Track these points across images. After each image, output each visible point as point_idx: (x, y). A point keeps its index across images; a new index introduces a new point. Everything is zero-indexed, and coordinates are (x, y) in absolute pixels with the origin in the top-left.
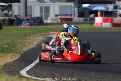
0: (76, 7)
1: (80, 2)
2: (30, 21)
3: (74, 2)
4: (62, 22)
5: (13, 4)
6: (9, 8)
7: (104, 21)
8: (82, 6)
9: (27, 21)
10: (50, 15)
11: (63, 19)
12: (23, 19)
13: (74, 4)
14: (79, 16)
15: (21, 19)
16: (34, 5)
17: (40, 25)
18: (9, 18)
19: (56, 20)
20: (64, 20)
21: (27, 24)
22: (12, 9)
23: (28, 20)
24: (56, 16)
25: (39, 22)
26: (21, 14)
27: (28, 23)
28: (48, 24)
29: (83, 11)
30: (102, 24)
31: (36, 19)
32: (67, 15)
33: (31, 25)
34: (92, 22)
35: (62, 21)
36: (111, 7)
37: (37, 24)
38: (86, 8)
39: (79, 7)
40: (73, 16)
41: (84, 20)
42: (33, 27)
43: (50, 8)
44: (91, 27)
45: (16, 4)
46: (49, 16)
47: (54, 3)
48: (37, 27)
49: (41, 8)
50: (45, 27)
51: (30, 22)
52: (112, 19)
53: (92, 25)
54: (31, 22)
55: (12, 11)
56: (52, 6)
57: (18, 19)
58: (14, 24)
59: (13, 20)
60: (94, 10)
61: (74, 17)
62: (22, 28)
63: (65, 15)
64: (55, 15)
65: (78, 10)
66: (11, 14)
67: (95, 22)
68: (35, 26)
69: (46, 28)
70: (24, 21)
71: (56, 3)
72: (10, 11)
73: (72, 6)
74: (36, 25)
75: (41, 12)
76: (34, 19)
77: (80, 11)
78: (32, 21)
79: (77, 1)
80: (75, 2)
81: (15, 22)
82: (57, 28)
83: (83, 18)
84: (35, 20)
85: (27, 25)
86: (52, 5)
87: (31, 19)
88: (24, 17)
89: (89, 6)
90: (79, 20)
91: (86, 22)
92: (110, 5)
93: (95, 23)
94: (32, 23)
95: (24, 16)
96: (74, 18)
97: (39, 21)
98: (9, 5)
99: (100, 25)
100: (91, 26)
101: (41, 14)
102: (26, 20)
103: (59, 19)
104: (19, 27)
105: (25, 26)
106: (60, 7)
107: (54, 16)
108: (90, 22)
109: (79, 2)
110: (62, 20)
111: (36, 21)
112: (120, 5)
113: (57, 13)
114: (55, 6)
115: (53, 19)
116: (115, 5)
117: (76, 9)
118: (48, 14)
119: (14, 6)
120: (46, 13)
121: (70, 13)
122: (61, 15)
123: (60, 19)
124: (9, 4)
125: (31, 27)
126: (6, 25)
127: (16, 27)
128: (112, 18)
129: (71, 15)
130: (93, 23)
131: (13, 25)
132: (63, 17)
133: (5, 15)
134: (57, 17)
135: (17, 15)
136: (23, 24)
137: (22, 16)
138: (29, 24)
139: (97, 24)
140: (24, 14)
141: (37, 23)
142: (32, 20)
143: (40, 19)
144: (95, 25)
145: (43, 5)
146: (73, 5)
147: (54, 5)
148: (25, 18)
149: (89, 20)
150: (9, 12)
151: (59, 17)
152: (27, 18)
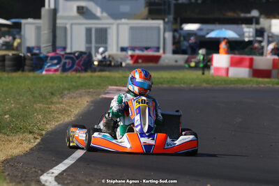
0: (169, 31)
1: (179, 20)
2: (63, 61)
3: (164, 20)
4: (135, 65)
5: (23, 21)
6: (14, 31)
7: (234, 63)
8: (182, 29)
9: (56, 61)
10: (109, 48)
11: (139, 57)
12: (47, 57)
13: (165, 23)
14: (175, 52)
15: (42, 55)
16: (72, 24)
17: (86, 71)
18: (14, 52)
19: (123, 60)
20: (140, 61)
21: (55, 68)
22: (22, 33)
23: (59, 59)
24: (123, 49)
25: (82, 65)
26: (43, 45)
27: (58, 66)
30: (227, 70)
31: (77, 57)
32: (147, 48)
33: (64, 70)
35: (136, 62)
36: (249, 32)
37: (79, 68)
38: (190, 33)
39: (177, 31)
40: (161, 51)
41: (186, 61)
42: (69, 74)
43: (109, 31)
44: (203, 76)
45: (30, 20)
47: (119, 21)
48: (78, 74)
49: (89, 31)
50: (97, 74)
51: (62, 63)
52: (251, 60)
53: (206, 72)
54: (65, 63)
55: (21, 38)
56: (114, 27)
57: (34, 57)
58: (26, 68)
59: (24, 58)
61: (164, 52)
62: (43, 76)
63: (142, 49)
64: (119, 50)
65: (174, 37)
66: (20, 44)
67: (212, 65)
68: (74, 73)
69: (100, 77)
70: (49, 58)
71: (123, 21)
72: (17, 36)
73: (159, 29)
74: (76, 70)
76: (72, 56)
78: (67, 61)
79: (171, 17)
80: (166, 20)
81: (27, 62)
82: (124, 77)
83: (185, 57)
84: (75, 58)
85: (56, 70)
86: (112, 24)
87: (66, 55)
88: (49, 52)
89: (200, 29)
90: (176, 61)
93: (212, 68)
94: (67, 67)
95: (50, 49)
96: (163, 56)
97: (83, 62)
98: (14, 23)
99: (223, 73)
100: (203, 74)
101: (88, 45)
102: (52, 58)
103: (130, 58)
104: (37, 73)
105: (51, 73)
106: (132, 29)
109: (175, 19)
111: (77, 61)
112: (270, 27)
113: (125, 44)
114: (120, 26)
116: (258, 27)
117: (169, 35)
118: (104, 45)
119: (26, 26)
120: (99, 43)
121: (155, 44)
122: (133, 49)
123: (132, 56)
124: (14, 20)
125: (65, 74)
126: (7, 69)
127: (31, 74)
128: (251, 57)
129: (158, 49)
131: (23, 71)
132: (138, 52)
133: (4, 47)
134: (124, 53)
135: (33, 48)
136: (46, 67)
137: (45, 50)
138: (60, 69)
139: (217, 69)
140: (50, 44)
141: (78, 65)
142: (67, 58)
143: (85, 56)
144: (212, 71)
145: (93, 24)
146: (162, 26)
147: (118, 25)
148: (51, 55)
150: (14, 39)
151: (130, 53)
152: (57, 54)
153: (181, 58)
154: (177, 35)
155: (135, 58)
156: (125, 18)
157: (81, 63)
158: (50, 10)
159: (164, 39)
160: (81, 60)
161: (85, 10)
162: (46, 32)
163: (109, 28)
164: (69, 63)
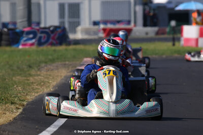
0: (139, 4)
2: (39, 35)
9: (31, 36)
10: (82, 23)
11: (111, 30)
12: (22, 32)
15: (18, 30)
17: (61, 44)
19: (96, 33)
24: (95, 23)
25: (58, 38)
26: (19, 21)
27: (33, 41)
28: (77, 42)
30: (197, 40)
31: (52, 32)
32: (119, 22)
33: (40, 44)
34: (176, 36)
35: (108, 34)
37: (54, 42)
38: (160, 7)
40: (132, 24)
41: (157, 33)
42: (44, 48)
43: (82, 6)
44: (174, 48)
46: (78, 24)
48: (53, 48)
49: (62, 6)
50: (72, 47)
51: (38, 37)
53: (177, 43)
54: (40, 38)
56: (86, 2)
57: (10, 32)
58: (3, 42)
59: (1, 33)
60: (180, 11)
61: (135, 25)
62: (20, 50)
64: (92, 23)
65: (144, 10)
67: (182, 36)
68: (49, 47)
69: (75, 50)
70: (24, 35)
73: (129, 3)
74: (52, 44)
75: (62, 15)
76: (47, 30)
78: (43, 35)
81: (4, 37)
83: (156, 29)
84: (50, 33)
85: (32, 44)
87: (41, 30)
88: (24, 27)
89: (169, 3)
90: (147, 34)
91: (162, 36)
93: (182, 39)
94: (43, 41)
95: (26, 23)
96: (134, 29)
97: (58, 36)
99: (193, 44)
100: (174, 45)
101: (62, 20)
102: (28, 33)
103: (102, 31)
104: (14, 48)
105: (27, 47)
106: (104, 3)
107: (90, 25)
108: (171, 36)
111: (52, 35)
113: (97, 17)
115: (87, 31)
117: (139, 9)
120: (72, 18)
121: (126, 18)
122: (105, 22)
123: (104, 30)
125: (41, 48)
127: (8, 49)
129: (129, 22)
130: (179, 40)
132: (110, 26)
134: (96, 27)
135: (8, 23)
136: (22, 42)
137: (21, 25)
138: (36, 43)
139: (187, 40)
140: (26, 19)
141: (53, 38)
142: (42, 32)
143: (59, 30)
144: (182, 42)
146: (132, 0)
148: (27, 29)
149: (169, 33)
151: (102, 26)
152: (33, 28)
153: (151, 31)
154: (147, 8)
155: (107, 31)
157: (56, 37)
159: (135, 13)
160: (56, 35)
162: (21, 8)
163: (82, 3)
164: (44, 37)
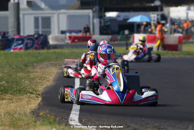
0: (96, 18)
1: (103, 9)
2: (26, 41)
3: (92, 9)
4: (73, 44)
8: (105, 16)
9: (20, 42)
10: (52, 32)
11: (75, 38)
12: (13, 39)
13: (94, 12)
15: (9, 38)
16: (24, 15)
17: (43, 48)
19: (63, 40)
20: (76, 41)
21: (19, 47)
23: (22, 39)
24: (63, 32)
25: (41, 44)
26: (10, 30)
27: (22, 46)
28: (55, 47)
29: (109, 23)
31: (36, 38)
32: (80, 31)
33: (27, 48)
34: (128, 42)
35: (73, 41)
37: (38, 46)
38: (112, 20)
39: (101, 17)
41: (111, 40)
42: (30, 51)
43: (52, 19)
46: (50, 33)
47: (59, 12)
48: (38, 51)
50: (52, 51)
51: (25, 43)
54: (27, 43)
56: (55, 16)
57: (4, 39)
61: (93, 34)
62: (12, 53)
63: (77, 32)
64: (60, 32)
65: (100, 23)
67: (133, 42)
68: (34, 50)
69: (54, 53)
70: (15, 41)
71: (62, 11)
73: (89, 16)
74: (36, 48)
75: (36, 26)
76: (32, 37)
77: (103, 25)
78: (29, 41)
79: (97, 8)
80: (94, 9)
82: (72, 52)
83: (110, 37)
84: (34, 39)
85: (21, 49)
86: (54, 14)
88: (15, 35)
89: (118, 16)
91: (116, 42)
92: (152, 14)
94: (29, 46)
95: (16, 32)
96: (93, 37)
100: (127, 49)
101: (37, 30)
102: (18, 40)
103: (68, 38)
104: (7, 51)
105: (17, 51)
106: (70, 18)
107: (58, 33)
108: (125, 42)
109: (100, 9)
110: (73, 39)
111: (36, 41)
113: (64, 28)
114: (60, 15)
115: (56, 39)
117: (97, 21)
118: (49, 30)
120: (44, 28)
122: (70, 32)
123: (70, 37)
125: (28, 51)
127: (2, 52)
132: (74, 34)
134: (63, 35)
136: (13, 47)
137: (11, 34)
138: (24, 47)
140: (16, 29)
141: (37, 44)
142: (28, 39)
143: (42, 37)
145: (40, 14)
146: (91, 15)
148: (17, 37)
149: (121, 40)
151: (68, 35)
152: (21, 36)
153: (107, 38)
154: (102, 21)
155: (72, 39)
156: (63, 9)
157: (40, 42)
158: (15, 4)
159: (93, 24)
160: (39, 41)
161: (33, 4)
162: (12, 20)
163: (52, 16)
164: (30, 43)
